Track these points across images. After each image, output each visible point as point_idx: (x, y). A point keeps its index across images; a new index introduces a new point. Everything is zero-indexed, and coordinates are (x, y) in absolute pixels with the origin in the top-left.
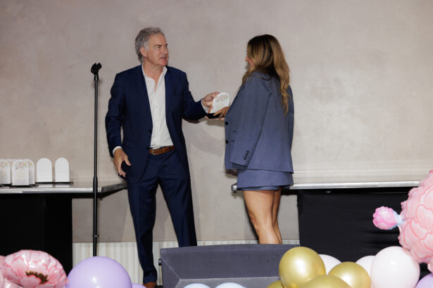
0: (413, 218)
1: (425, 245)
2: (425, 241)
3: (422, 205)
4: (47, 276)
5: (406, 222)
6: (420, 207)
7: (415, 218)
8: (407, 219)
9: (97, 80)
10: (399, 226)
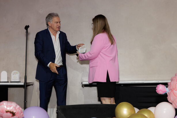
0: (174, 89)
7: (175, 89)
8: (171, 90)
9: (27, 32)
10: (167, 93)
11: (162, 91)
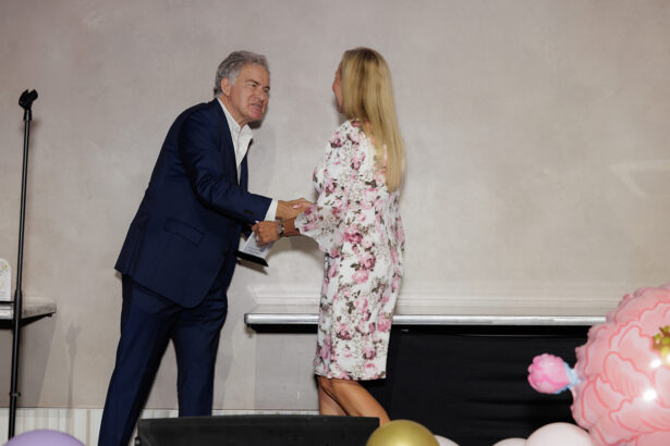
0: (598, 375)
1: (619, 422)
2: (620, 414)
3: (614, 352)
5: (585, 382)
6: (610, 357)
7: (603, 375)
8: (588, 377)
9: (28, 118)
10: (572, 389)
11: (550, 381)
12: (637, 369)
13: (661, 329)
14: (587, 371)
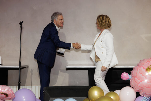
0: (135, 76)
1: (139, 86)
2: (139, 84)
3: (138, 72)
4: (8, 94)
5: (132, 78)
8: (133, 77)
9: (21, 27)
10: (130, 79)
11: (126, 78)
12: (143, 75)
13: (148, 67)
14: (133, 76)
